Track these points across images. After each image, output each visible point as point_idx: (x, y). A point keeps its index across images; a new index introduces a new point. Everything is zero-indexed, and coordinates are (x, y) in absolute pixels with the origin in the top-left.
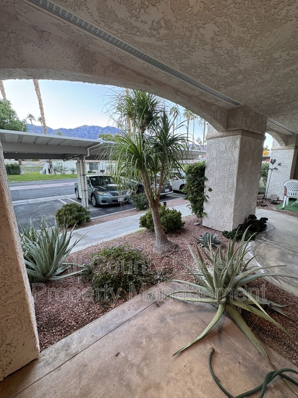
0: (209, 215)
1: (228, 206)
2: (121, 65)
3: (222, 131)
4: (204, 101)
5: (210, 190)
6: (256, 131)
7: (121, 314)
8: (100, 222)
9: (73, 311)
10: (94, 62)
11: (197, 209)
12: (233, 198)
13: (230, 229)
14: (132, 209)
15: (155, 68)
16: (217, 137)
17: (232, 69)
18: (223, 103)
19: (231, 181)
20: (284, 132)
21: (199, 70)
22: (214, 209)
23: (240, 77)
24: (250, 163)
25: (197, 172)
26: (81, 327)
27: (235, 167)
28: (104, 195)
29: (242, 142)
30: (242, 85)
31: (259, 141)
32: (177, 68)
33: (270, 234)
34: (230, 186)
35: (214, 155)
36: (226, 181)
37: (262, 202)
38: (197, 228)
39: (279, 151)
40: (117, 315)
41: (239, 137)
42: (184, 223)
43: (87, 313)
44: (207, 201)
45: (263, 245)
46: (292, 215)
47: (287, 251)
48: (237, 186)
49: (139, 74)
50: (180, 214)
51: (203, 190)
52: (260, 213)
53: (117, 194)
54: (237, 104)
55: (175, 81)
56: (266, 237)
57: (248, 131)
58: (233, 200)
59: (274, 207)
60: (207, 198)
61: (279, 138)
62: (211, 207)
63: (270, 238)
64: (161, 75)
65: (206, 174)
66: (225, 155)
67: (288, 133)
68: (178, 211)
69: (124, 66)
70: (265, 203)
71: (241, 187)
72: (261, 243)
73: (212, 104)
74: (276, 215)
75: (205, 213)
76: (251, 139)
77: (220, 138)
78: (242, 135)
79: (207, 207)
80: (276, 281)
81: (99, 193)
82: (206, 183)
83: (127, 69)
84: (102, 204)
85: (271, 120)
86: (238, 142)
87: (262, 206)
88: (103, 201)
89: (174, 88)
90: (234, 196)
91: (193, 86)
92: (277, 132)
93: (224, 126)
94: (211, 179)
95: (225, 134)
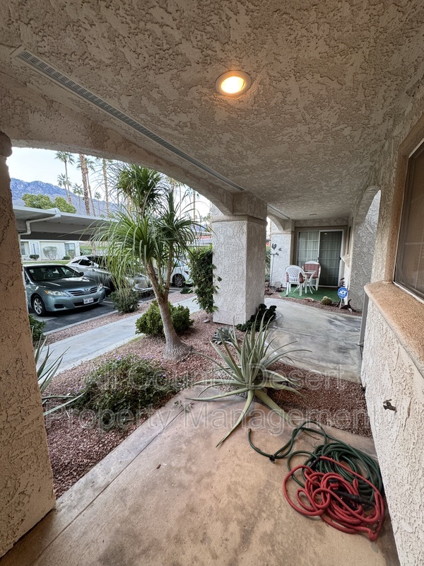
0: (220, 309)
1: (239, 296)
2: (133, 143)
3: (229, 215)
4: (211, 184)
5: (220, 279)
6: (259, 217)
7: (147, 432)
10: (106, 138)
11: (206, 303)
12: (243, 287)
13: (243, 320)
14: (111, 313)
15: (169, 151)
16: (224, 221)
18: (230, 188)
19: (241, 268)
20: (282, 216)
22: (225, 300)
23: (247, 170)
24: (256, 250)
25: (204, 260)
26: (99, 460)
27: (244, 254)
29: (248, 228)
30: (248, 176)
31: (262, 226)
32: (192, 155)
33: (280, 322)
34: (240, 274)
35: (222, 240)
36: (236, 268)
37: (268, 291)
38: (208, 326)
39: (279, 235)
41: (246, 222)
42: (193, 321)
43: (101, 445)
44: (216, 292)
45: (275, 333)
46: (295, 301)
48: (247, 274)
49: (150, 154)
50: (188, 311)
51: (211, 279)
52: (269, 302)
54: (242, 189)
55: (186, 164)
56: (277, 325)
57: (252, 217)
58: (244, 289)
59: (279, 295)
60: (216, 288)
61: (278, 223)
62: (222, 299)
63: (280, 325)
64: (174, 158)
65: (214, 262)
66: (233, 240)
67: (285, 218)
68: (185, 308)
69: (136, 144)
70: (271, 291)
71: (250, 275)
72: (273, 331)
73: (219, 187)
74: (282, 303)
75: (216, 307)
76: (255, 225)
77: (226, 222)
78: (248, 220)
79: (217, 300)
80: (291, 362)
82: (214, 272)
83: (138, 147)
85: (271, 205)
86: (245, 228)
87: (268, 294)
88: (57, 306)
89: (183, 169)
90: (245, 284)
91: (203, 170)
92: (275, 216)
93: (230, 210)
94: (221, 267)
95: (231, 218)
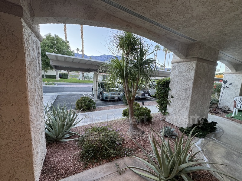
0: (171, 114)
1: (184, 110)
3: (183, 58)
4: (169, 38)
5: (172, 97)
6: (209, 59)
7: (93, 174)
8: (101, 110)
9: (66, 165)
11: (162, 109)
12: (188, 104)
14: (123, 104)
15: (134, 17)
16: (179, 62)
17: (187, 15)
18: (184, 40)
19: (188, 92)
20: (235, 61)
21: (163, 17)
22: (174, 110)
23: (194, 21)
24: (204, 81)
25: (164, 85)
26: (67, 176)
27: (191, 83)
28: (107, 94)
29: (197, 66)
30: (196, 27)
31: (212, 66)
33: (218, 135)
34: (187, 95)
35: (177, 74)
36: (184, 92)
37: (215, 110)
38: (161, 122)
39: (231, 75)
40: (91, 174)
41: (195, 62)
42: (152, 117)
43: (74, 168)
44: (169, 104)
45: (211, 142)
46: (240, 123)
47: (233, 152)
48: (192, 96)
49: (124, 21)
50: (149, 111)
51: (167, 96)
52: (211, 118)
53: (114, 94)
54: (194, 40)
55: (147, 25)
56: (215, 136)
57: (202, 59)
58: (189, 106)
59: (225, 115)
60: (169, 102)
61: (231, 66)
62: (172, 109)
63: (219, 139)
64: (138, 21)
65: (170, 87)
66: (184, 74)
67: (238, 62)
68: (148, 109)
69: (114, 16)
70: (217, 111)
71: (196, 97)
72: (210, 141)
73: (175, 40)
74: (226, 121)
75: (168, 113)
76: (205, 64)
77: (181, 63)
78: (197, 61)
79: (169, 109)
81: (104, 92)
82: (169, 92)
83: (116, 17)
84: (105, 99)
85: (223, 52)
86: (194, 66)
87: (215, 113)
88: (106, 98)
89: (147, 30)
90: (189, 103)
91: (160, 28)
93: (184, 55)
94: (174, 90)
95: (185, 60)
